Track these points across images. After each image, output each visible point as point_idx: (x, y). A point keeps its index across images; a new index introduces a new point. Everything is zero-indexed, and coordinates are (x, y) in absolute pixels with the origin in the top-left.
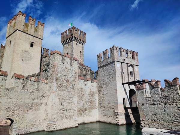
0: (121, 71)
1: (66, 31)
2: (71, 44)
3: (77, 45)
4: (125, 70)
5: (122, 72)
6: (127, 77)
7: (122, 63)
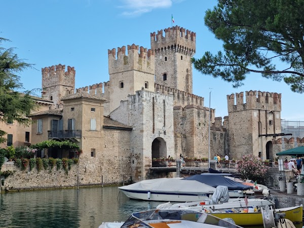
0: (258, 120)
1: (162, 30)
2: (173, 58)
3: (182, 59)
4: (263, 120)
5: (259, 122)
6: (265, 128)
7: (259, 110)
